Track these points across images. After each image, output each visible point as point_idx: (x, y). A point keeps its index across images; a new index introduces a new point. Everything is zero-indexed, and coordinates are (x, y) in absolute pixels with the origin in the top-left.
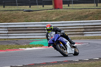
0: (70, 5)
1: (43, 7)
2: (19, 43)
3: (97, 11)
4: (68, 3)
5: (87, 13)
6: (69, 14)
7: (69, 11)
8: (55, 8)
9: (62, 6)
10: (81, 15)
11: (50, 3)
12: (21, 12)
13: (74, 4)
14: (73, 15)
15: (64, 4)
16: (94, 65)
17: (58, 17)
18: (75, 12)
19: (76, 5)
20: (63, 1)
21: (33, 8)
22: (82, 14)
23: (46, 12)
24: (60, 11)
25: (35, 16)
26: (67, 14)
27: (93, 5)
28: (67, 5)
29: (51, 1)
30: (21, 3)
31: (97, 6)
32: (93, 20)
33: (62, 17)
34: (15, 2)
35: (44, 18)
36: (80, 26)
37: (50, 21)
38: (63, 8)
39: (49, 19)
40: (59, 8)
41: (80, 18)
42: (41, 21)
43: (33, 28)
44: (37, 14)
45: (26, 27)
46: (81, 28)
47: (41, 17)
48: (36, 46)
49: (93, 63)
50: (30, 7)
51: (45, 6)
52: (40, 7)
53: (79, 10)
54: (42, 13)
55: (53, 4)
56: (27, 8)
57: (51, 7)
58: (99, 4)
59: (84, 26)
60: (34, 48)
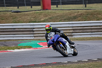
0: (58, 6)
1: (31, 7)
2: (7, 45)
3: (86, 12)
4: (57, 4)
5: (76, 14)
6: (58, 15)
7: (57, 12)
8: (44, 8)
9: (50, 7)
10: (70, 16)
11: (38, 4)
12: (9, 13)
13: (62, 4)
14: (61, 16)
15: (52, 5)
16: (83, 67)
17: (47, 18)
18: (64, 13)
19: (64, 6)
20: (52, 2)
21: (21, 8)
22: (70, 14)
23: (35, 13)
24: (48, 12)
25: (23, 17)
26: (56, 15)
27: (81, 6)
28: (56, 6)
29: (40, 2)
30: (9, 4)
31: (86, 7)
32: (82, 21)
33: (50, 18)
34: (3, 3)
35: (32, 19)
36: (68, 27)
37: (39, 22)
38: (52, 9)
39: (37, 21)
40: (47, 9)
41: (69, 19)
42: (30, 22)
43: (22, 30)
44: (25, 15)
45: (14, 29)
46: (70, 30)
47: (29, 18)
48: (24, 47)
49: (82, 65)
50: (18, 8)
51: (33, 7)
52: (28, 8)
53: (68, 11)
54: (31, 14)
55: (42, 5)
56: (15, 9)
57: (39, 7)
58: (87, 5)
59: (72, 27)
60: (23, 50)
